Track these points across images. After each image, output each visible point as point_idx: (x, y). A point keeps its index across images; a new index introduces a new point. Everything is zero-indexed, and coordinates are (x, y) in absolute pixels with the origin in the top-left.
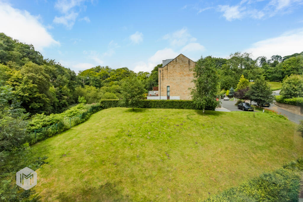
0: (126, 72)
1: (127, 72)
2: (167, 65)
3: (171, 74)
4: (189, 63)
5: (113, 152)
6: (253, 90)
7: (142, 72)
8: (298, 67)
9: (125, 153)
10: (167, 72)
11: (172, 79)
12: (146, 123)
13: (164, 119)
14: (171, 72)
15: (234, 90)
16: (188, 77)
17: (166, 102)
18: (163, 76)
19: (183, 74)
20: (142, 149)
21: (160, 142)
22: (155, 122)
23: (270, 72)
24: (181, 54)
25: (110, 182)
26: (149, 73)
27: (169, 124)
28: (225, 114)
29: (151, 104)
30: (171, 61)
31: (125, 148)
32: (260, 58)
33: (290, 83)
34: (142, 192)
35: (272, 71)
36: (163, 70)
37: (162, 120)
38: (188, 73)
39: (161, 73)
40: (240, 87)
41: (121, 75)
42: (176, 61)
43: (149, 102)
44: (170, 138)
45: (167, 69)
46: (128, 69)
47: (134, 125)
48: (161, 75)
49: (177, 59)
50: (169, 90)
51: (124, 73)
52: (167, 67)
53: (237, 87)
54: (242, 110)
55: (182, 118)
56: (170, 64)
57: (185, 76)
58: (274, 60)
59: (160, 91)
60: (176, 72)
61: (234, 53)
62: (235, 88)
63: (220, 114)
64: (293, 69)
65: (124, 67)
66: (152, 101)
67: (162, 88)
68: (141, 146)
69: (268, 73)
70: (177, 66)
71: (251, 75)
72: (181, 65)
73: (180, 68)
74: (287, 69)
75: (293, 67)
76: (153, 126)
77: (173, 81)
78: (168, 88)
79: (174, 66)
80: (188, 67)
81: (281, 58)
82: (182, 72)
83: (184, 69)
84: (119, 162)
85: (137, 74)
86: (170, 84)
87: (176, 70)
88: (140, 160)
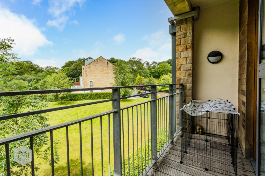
0: (30, 66)
1: (32, 66)
2: (90, 64)
3: (94, 72)
4: (107, 64)
5: (63, 138)
6: (147, 84)
7: (50, 67)
8: (165, 70)
9: (74, 136)
10: (90, 70)
11: (95, 75)
12: (81, 112)
13: (94, 108)
14: (94, 70)
15: (134, 84)
16: (107, 74)
17: (91, 95)
18: (86, 73)
19: (103, 72)
20: (86, 131)
21: (98, 124)
22: (88, 110)
23: (152, 72)
24: (101, 56)
25: (72, 158)
26: (58, 69)
27: (100, 111)
28: (134, 100)
29: (77, 97)
30: (93, 61)
31: (72, 133)
32: (146, 63)
33: (164, 80)
34: (98, 158)
35: (153, 71)
36: (86, 68)
37: (93, 108)
38: (106, 71)
39: (85, 70)
40: (138, 82)
41: (23, 69)
42: (97, 62)
43: (75, 95)
44: (104, 120)
45: (90, 68)
46: (32, 63)
47: (71, 115)
48: (85, 72)
49: (98, 60)
50: (91, 84)
51: (27, 67)
52: (90, 66)
53: (135, 82)
54: (142, 97)
55: (108, 106)
56: (92, 64)
57: (105, 74)
58: (154, 64)
59: (84, 86)
60: (97, 70)
61: (132, 58)
62: (134, 82)
63: (132, 101)
64: (163, 71)
65: (26, 61)
66: (78, 94)
67: (86, 83)
68: (85, 129)
69: (151, 73)
70: (98, 65)
71: (143, 74)
72: (101, 65)
73: (100, 67)
74: (160, 71)
75: (163, 70)
76: (87, 114)
77: (95, 77)
78: (91, 83)
79: (96, 65)
80: (107, 67)
81: (157, 63)
82: (102, 70)
83: (103, 68)
84: (72, 143)
85: (43, 69)
86: (93, 80)
87: (97, 68)
88: (88, 139)
